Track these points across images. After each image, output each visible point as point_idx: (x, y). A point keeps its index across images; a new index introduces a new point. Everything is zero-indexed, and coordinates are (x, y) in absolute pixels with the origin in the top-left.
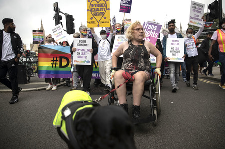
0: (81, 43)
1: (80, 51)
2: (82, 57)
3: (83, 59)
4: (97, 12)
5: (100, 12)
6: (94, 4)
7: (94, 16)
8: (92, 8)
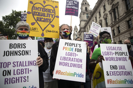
4: (41, 17)
5: (46, 18)
6: (39, 8)
7: (38, 22)
8: (35, 11)
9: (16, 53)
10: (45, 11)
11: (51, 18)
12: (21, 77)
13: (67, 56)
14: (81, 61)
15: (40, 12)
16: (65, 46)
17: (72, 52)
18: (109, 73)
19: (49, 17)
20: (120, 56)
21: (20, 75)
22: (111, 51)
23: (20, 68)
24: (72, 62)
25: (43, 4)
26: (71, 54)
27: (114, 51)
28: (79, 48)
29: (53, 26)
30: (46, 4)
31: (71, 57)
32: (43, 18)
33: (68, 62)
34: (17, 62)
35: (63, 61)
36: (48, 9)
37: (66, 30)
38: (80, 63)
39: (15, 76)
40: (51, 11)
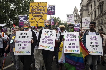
0: (22, 36)
1: (21, 43)
2: (23, 48)
3: (24, 50)
4: (36, 15)
5: (39, 15)
6: (35, 9)
7: (35, 17)
8: (33, 11)
9: (23, 37)
10: (39, 10)
11: (42, 14)
12: (24, 47)
13: (46, 38)
14: (53, 41)
15: (36, 11)
17: (49, 36)
18: (66, 47)
19: (41, 14)
20: (74, 39)
21: (24, 46)
22: (69, 36)
23: (24, 43)
24: (48, 41)
25: (37, 6)
26: (48, 37)
27: (71, 36)
28: (53, 34)
29: (43, 19)
30: (39, 6)
31: (48, 39)
32: (37, 15)
33: (46, 41)
34: (23, 41)
35: (44, 41)
36: (40, 9)
37: (46, 23)
38: (52, 42)
39: (22, 46)
40: (42, 10)
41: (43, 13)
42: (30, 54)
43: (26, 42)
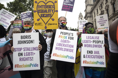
0: (23, 40)
1: (22, 51)
2: (27, 59)
3: (28, 62)
4: (44, 13)
5: (47, 13)
6: (42, 6)
8: (39, 9)
9: (25, 42)
10: (47, 7)
11: (51, 13)
12: (29, 58)
13: (61, 43)
14: (73, 46)
15: (43, 9)
16: (61, 35)
19: (50, 12)
21: (28, 56)
23: (28, 52)
24: (66, 47)
26: (65, 41)
28: (72, 37)
31: (65, 44)
32: (45, 14)
33: (62, 47)
34: (26, 48)
35: (59, 47)
36: (49, 5)
37: (63, 21)
38: (72, 49)
39: (25, 57)
40: (52, 7)
41: (53, 10)
42: (38, 68)
43: (30, 50)
